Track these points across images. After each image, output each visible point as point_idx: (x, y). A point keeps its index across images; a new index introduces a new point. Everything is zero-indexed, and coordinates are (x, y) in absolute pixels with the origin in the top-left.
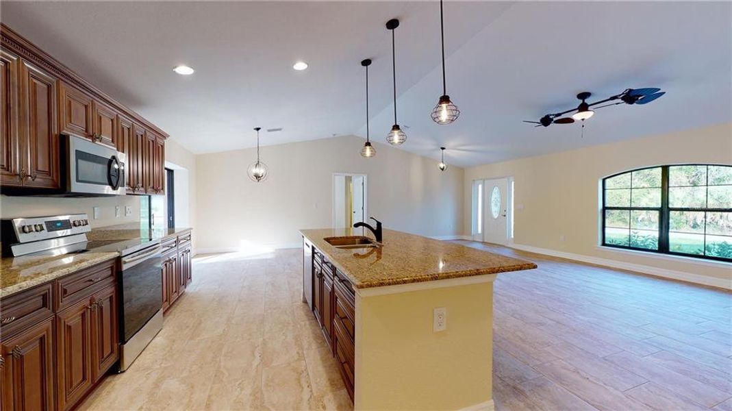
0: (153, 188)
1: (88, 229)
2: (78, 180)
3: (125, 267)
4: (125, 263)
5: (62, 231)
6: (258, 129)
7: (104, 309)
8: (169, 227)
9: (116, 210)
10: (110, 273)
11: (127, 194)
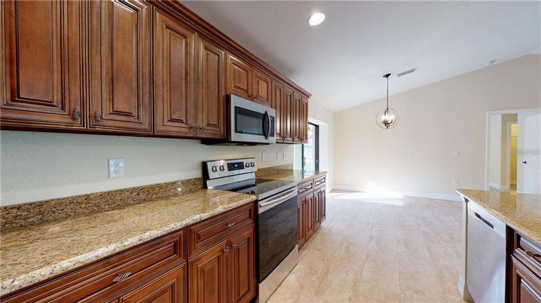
0: (299, 137)
1: (255, 169)
2: (236, 131)
3: (261, 211)
4: (261, 206)
5: (238, 171)
6: (387, 76)
7: (240, 250)
8: (316, 170)
9: (277, 155)
10: (248, 215)
11: (276, 143)
